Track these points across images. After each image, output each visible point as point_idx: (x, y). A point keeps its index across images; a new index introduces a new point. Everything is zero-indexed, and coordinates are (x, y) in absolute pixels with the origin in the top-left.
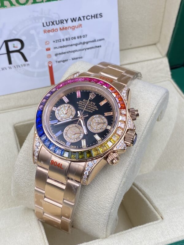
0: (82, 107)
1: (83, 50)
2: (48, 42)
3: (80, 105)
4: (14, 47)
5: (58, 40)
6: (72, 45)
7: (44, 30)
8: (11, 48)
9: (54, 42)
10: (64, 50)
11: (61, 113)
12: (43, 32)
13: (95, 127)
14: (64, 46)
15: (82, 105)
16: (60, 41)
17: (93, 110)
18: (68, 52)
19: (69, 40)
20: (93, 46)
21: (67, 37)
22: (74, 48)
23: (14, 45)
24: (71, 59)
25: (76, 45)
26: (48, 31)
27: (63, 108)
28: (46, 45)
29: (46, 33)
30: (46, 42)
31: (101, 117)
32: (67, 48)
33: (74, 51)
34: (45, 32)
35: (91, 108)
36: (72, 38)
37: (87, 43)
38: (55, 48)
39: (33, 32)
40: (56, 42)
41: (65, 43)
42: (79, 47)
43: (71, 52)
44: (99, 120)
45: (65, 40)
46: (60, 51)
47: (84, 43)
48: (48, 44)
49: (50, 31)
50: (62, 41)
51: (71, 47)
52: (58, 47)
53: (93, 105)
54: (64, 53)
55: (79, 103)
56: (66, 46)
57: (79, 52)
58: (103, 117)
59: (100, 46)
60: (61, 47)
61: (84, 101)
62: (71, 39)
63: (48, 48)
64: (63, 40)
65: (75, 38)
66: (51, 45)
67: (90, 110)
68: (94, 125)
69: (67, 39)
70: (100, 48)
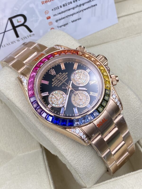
0: (59, 84)
1: (81, 11)
2: (47, 12)
3: (56, 85)
4: (18, 22)
5: (56, 8)
6: (69, 10)
7: (42, 2)
8: (16, 24)
9: (53, 10)
10: (63, 15)
11: (56, 102)
12: (41, 4)
13: (82, 80)
14: (62, 12)
15: (57, 83)
16: (58, 8)
17: (66, 77)
18: (67, 17)
19: (66, 5)
20: (89, 6)
21: (64, 3)
22: (72, 12)
23: (17, 20)
24: (71, 22)
25: (73, 8)
26: (45, 2)
27: (52, 100)
28: (46, 14)
29: (44, 4)
30: (46, 12)
31: (76, 73)
32: (65, 13)
33: (72, 15)
34: (42, 3)
35: (63, 77)
36: (69, 3)
37: (83, 4)
38: (55, 15)
39: (32, 5)
40: (55, 10)
41: (63, 9)
42: (77, 10)
43: (70, 16)
44: (77, 75)
45: (62, 6)
46: (59, 17)
47: (80, 5)
48: (48, 13)
49: (47, 1)
50: (59, 7)
51: (69, 11)
52: (57, 14)
53: (61, 74)
54: (64, 18)
55: (54, 85)
56: (64, 12)
57: (77, 14)
58: (77, 71)
59: (96, 5)
60: (60, 13)
61: (54, 81)
62: (67, 4)
63: (48, 17)
64: (61, 7)
65: (71, 3)
66: (51, 14)
67: (65, 79)
68: (81, 81)
69: (64, 5)
70: (96, 6)
